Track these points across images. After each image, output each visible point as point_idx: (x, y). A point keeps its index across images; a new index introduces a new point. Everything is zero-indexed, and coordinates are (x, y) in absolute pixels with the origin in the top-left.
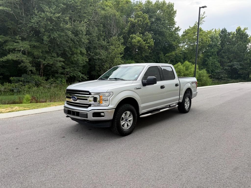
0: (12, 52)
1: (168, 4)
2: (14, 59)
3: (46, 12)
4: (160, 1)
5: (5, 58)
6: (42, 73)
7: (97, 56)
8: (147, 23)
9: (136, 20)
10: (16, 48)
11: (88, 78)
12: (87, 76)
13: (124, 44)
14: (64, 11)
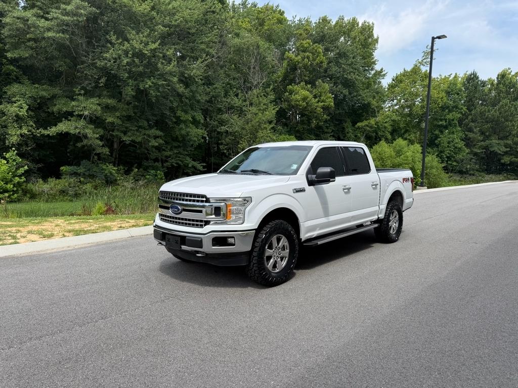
0: (66, 118)
1: (362, 24)
2: (72, 132)
3: (131, 42)
4: (346, 19)
5: (53, 131)
6: (115, 159)
7: (223, 127)
8: (322, 62)
9: (299, 57)
10: (75, 112)
11: (204, 167)
12: (202, 164)
13: (274, 103)
14: (165, 39)
